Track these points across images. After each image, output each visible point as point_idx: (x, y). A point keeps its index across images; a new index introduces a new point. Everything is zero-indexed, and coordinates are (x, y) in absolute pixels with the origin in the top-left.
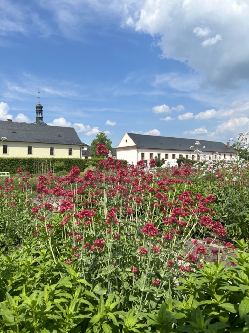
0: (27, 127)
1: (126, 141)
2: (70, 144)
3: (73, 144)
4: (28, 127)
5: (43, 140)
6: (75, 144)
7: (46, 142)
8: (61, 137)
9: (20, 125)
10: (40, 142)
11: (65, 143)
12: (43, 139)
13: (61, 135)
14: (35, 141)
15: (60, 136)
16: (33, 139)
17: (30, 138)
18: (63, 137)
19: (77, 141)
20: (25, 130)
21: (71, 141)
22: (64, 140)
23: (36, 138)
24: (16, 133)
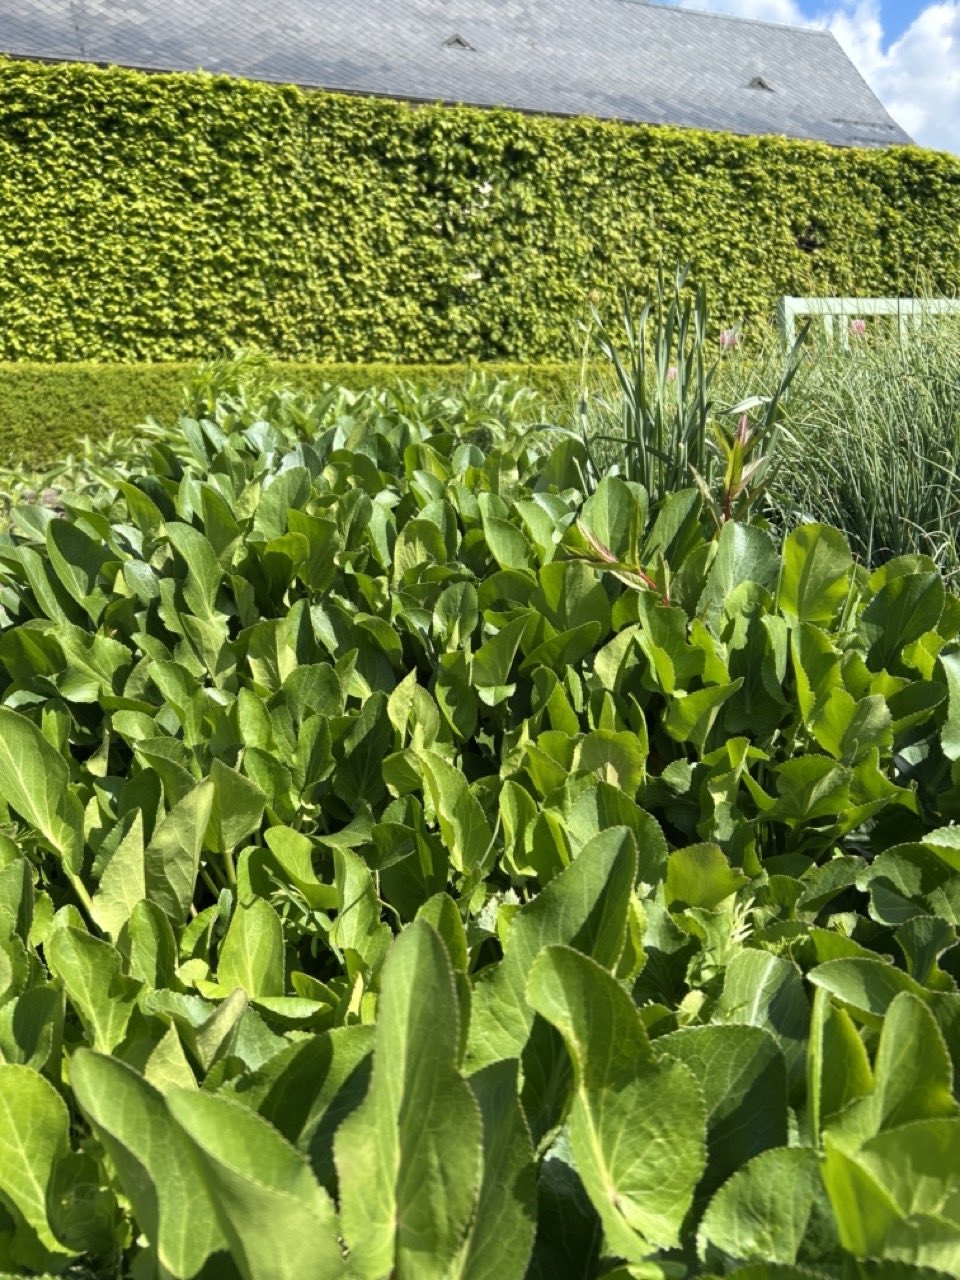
8: (766, 95)
13: (766, 80)
15: (760, 84)
16: (591, 94)
17: (569, 91)
18: (783, 92)
19: (874, 125)
20: (527, 25)
21: (840, 126)
22: (792, 117)
23: (610, 92)
24: (473, 49)
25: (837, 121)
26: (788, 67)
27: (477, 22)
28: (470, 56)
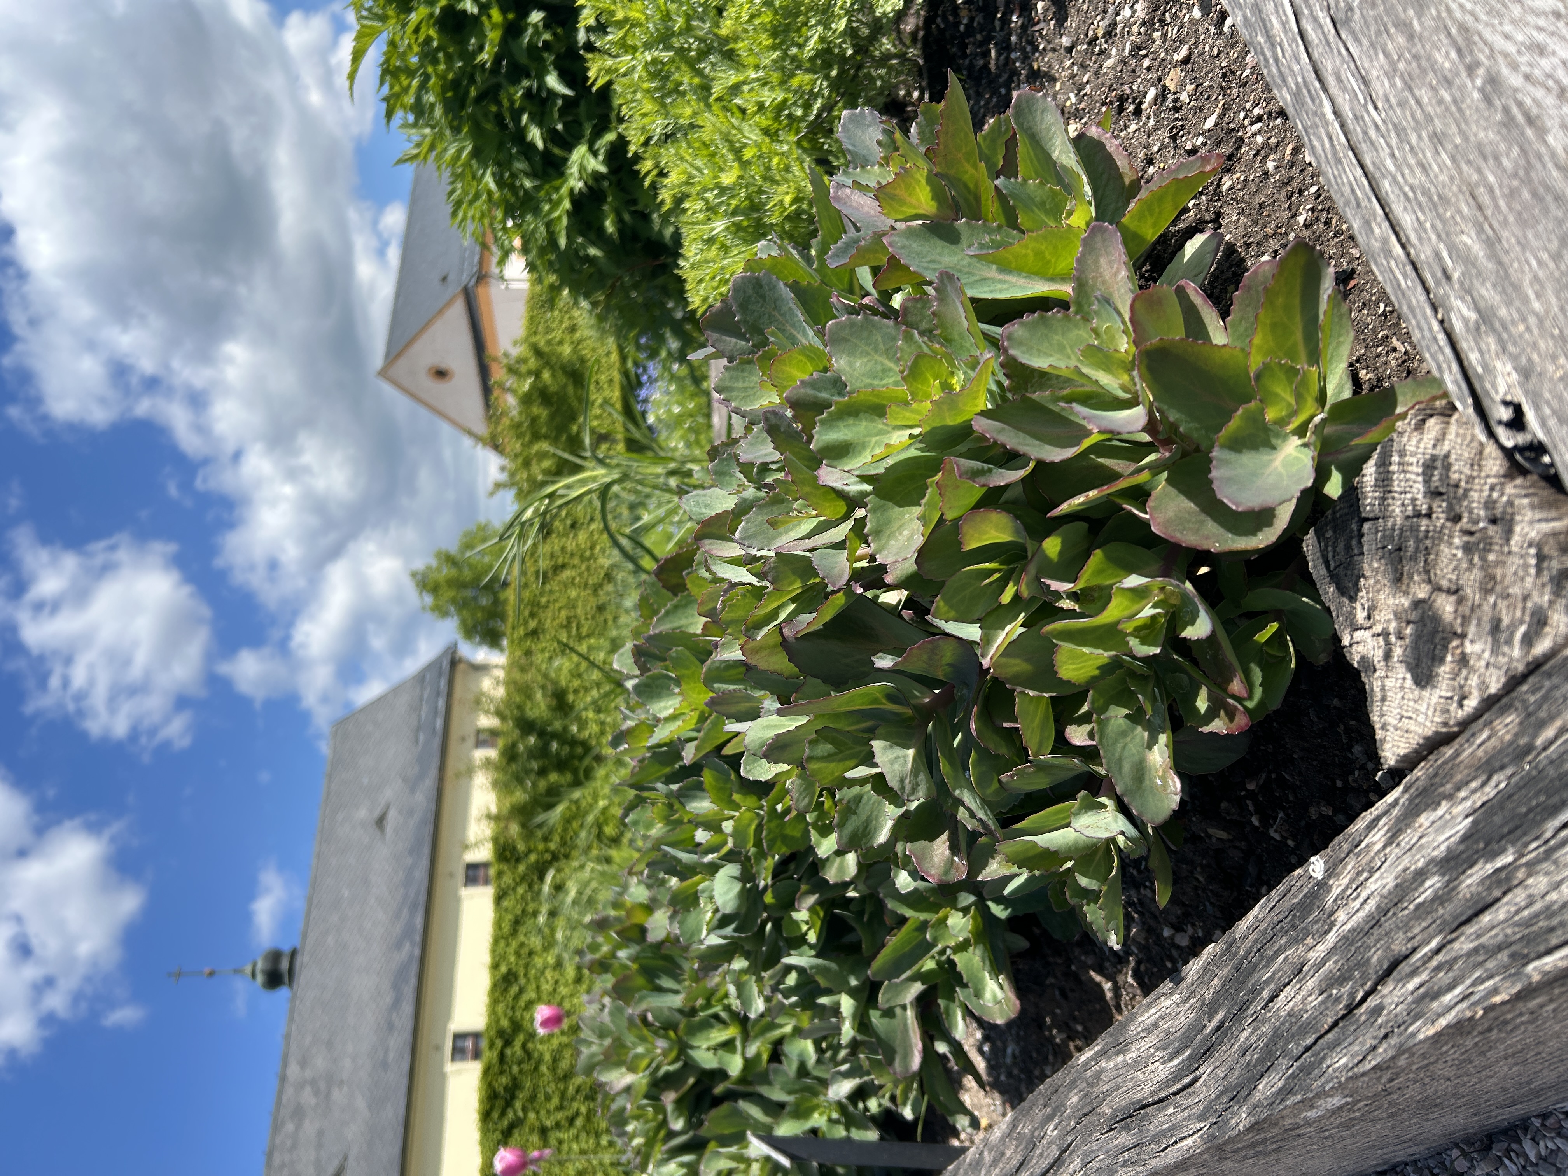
0: (308, 1074)
1: (441, 374)
2: (437, 742)
3: (439, 723)
4: (303, 1063)
5: (407, 946)
6: (441, 703)
7: (419, 921)
8: (392, 814)
9: (290, 1127)
10: (414, 968)
11: (430, 782)
12: (398, 945)
13: (377, 813)
14: (408, 1008)
15: (380, 822)
16: (390, 1027)
17: (386, 1051)
18: (388, 794)
19: (421, 700)
20: (322, 1085)
21: (422, 737)
22: (413, 790)
23: (389, 999)
24: (346, 1158)
25: (417, 741)
26: (366, 781)
27: (319, 1146)
28: (351, 1163)
